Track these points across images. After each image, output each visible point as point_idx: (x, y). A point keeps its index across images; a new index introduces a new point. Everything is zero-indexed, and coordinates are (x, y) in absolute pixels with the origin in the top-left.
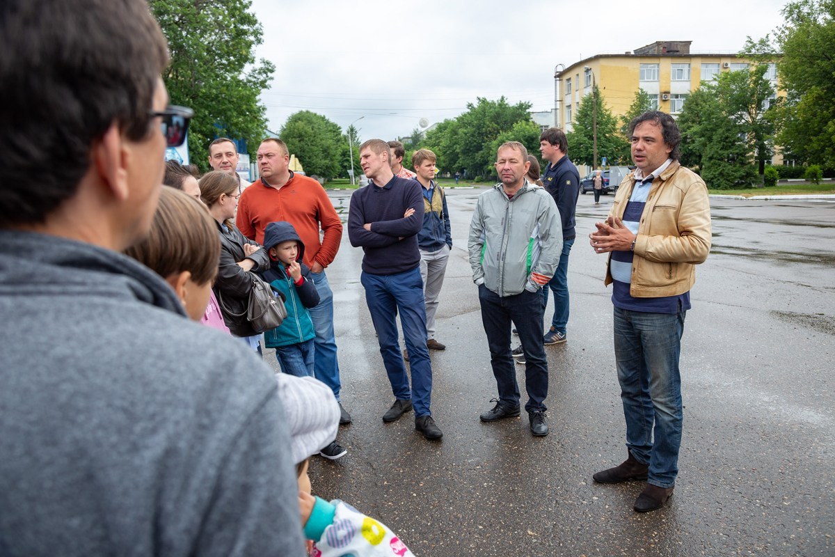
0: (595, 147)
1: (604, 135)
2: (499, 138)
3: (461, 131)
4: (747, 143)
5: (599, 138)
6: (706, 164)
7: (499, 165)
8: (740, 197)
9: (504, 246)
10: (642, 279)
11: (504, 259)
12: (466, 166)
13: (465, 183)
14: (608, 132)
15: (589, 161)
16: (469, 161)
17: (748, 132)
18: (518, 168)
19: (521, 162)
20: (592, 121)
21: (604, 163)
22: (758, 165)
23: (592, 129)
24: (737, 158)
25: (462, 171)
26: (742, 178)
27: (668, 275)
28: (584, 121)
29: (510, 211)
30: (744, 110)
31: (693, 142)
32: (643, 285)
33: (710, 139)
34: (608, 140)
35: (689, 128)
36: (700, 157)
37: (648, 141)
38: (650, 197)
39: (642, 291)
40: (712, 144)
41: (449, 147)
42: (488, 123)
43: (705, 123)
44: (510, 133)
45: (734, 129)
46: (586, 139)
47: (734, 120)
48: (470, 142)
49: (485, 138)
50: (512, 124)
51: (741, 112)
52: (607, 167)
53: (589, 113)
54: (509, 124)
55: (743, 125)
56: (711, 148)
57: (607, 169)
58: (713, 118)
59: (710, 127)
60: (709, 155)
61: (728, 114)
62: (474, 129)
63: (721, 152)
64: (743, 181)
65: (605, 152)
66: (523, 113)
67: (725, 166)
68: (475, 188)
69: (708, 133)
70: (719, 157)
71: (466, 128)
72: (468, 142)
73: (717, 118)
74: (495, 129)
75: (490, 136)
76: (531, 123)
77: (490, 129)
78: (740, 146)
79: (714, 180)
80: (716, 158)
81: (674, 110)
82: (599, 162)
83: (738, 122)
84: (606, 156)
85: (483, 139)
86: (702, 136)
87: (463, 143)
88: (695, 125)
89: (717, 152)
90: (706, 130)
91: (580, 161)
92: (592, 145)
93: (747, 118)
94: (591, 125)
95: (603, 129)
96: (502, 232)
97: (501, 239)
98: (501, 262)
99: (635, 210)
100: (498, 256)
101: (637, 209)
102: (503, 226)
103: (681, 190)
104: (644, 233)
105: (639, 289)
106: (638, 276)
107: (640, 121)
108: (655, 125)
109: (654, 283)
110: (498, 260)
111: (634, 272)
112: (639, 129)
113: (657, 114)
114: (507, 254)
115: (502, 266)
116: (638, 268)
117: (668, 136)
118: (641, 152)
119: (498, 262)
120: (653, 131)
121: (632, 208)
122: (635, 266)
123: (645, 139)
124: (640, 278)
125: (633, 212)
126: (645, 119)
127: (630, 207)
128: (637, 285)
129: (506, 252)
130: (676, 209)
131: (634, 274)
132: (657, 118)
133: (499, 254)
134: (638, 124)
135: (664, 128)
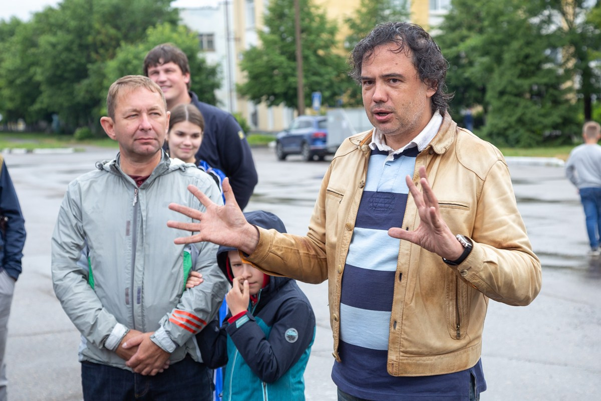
0: (300, 73)
1: (315, 52)
2: (121, 55)
3: (45, 40)
4: (561, 65)
5: (306, 58)
6: (495, 104)
8: (555, 160)
9: (138, 274)
10: (410, 341)
12: (56, 108)
13: (54, 141)
14: (321, 47)
15: (290, 99)
16: (62, 100)
17: (563, 46)
20: (294, 27)
21: (316, 103)
22: (582, 104)
23: (294, 42)
24: (547, 91)
25: (48, 116)
26: (555, 127)
27: (454, 333)
28: (278, 27)
29: (143, 207)
30: (553, 7)
31: (471, 64)
32: (411, 353)
33: (499, 60)
34: (323, 61)
35: (463, 39)
36: (483, 90)
37: (395, 81)
39: (409, 364)
40: (503, 68)
41: (21, 71)
42: (97, 26)
43: (490, 30)
44: (141, 47)
45: (538, 41)
46: (283, 59)
47: (538, 25)
48: (63, 61)
49: (94, 55)
50: (145, 29)
51: (550, 11)
52: (323, 109)
53: (286, 11)
54: (140, 29)
55: (554, 34)
56: (502, 75)
57: (323, 114)
58: (502, 22)
59: (497, 37)
60: (499, 88)
61: (527, 14)
62: (69, 37)
63: (518, 82)
64: (558, 132)
65: (318, 84)
66: (166, 8)
67: (526, 107)
68: (76, 151)
69: (495, 49)
70: (515, 91)
71: (55, 34)
72: (58, 61)
73: (509, 22)
74: (111, 38)
75: (101, 51)
76: (181, 29)
77: (101, 37)
78: (550, 71)
79: (510, 132)
80: (510, 93)
81: (435, 7)
82: (308, 101)
83: (545, 29)
84: (321, 91)
85: (89, 56)
86: (486, 53)
87: (49, 63)
88: (472, 34)
89: (511, 82)
90: (492, 43)
91: (275, 99)
92: (294, 69)
93: (560, 22)
94: (292, 33)
95: (313, 42)
96: (129, 248)
97: (130, 261)
98: (136, 305)
99: (383, 208)
100: (127, 295)
101: (387, 205)
102: (131, 236)
103: (475, 174)
104: (410, 253)
105: (405, 361)
106: (402, 336)
107: (369, 47)
108: (398, 51)
109: (431, 348)
110: (127, 303)
111: (395, 328)
112: (370, 62)
113: (397, 30)
114: (145, 291)
115: (140, 314)
116: (403, 322)
117: (424, 66)
118: (383, 104)
119: (128, 308)
120: (397, 63)
121: (375, 204)
122: (397, 316)
123: (386, 79)
124: (406, 340)
125: (377, 210)
126: (378, 44)
127: (369, 202)
128: (401, 354)
129: (142, 286)
130: (471, 210)
131: (394, 333)
132: (399, 37)
133: (130, 291)
134: (367, 54)
135: (415, 54)
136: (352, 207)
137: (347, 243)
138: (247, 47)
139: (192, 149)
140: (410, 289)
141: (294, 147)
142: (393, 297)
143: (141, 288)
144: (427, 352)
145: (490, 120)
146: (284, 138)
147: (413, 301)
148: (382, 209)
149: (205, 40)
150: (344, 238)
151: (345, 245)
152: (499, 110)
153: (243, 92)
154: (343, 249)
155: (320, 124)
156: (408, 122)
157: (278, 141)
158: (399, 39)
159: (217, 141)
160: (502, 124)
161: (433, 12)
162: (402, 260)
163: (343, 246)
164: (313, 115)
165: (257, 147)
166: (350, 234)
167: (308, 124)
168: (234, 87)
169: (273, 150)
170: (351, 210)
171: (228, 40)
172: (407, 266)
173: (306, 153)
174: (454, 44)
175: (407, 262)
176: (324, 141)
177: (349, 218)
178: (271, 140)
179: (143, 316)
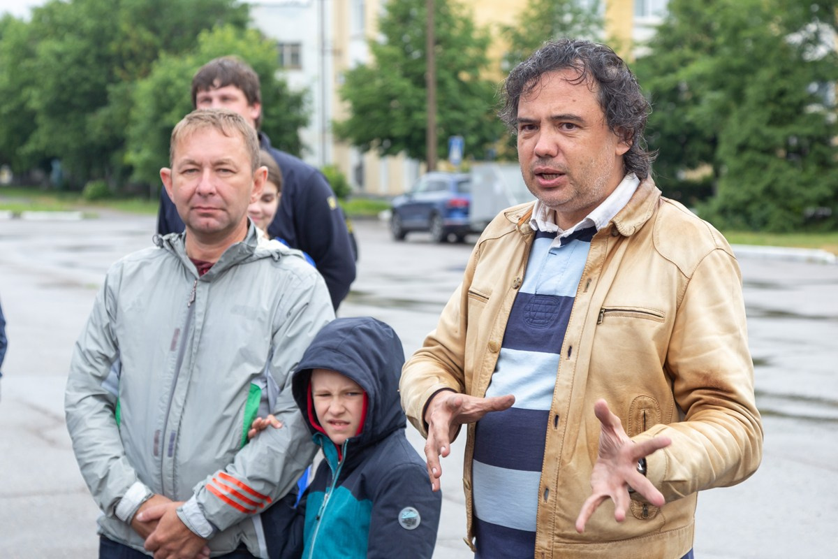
0: (431, 107)
1: (455, 75)
3: (46, 48)
4: (833, 109)
5: (441, 83)
6: (731, 166)
7: (180, 179)
8: (821, 254)
9: (176, 411)
10: (568, 521)
11: (173, 451)
12: (58, 151)
13: (53, 201)
14: (464, 68)
15: (415, 146)
16: (67, 138)
18: (237, 187)
19: (246, 169)
20: (424, 35)
21: (456, 154)
23: (424, 58)
24: (811, 147)
25: (45, 162)
26: (823, 202)
27: (638, 509)
28: (401, 35)
29: (199, 309)
31: (696, 101)
32: (570, 537)
33: (739, 96)
34: (466, 89)
35: (684, 62)
36: (714, 142)
37: (570, 126)
38: (586, 281)
39: (568, 554)
40: (744, 108)
42: (125, 27)
43: (726, 51)
44: (190, 61)
45: (800, 71)
46: (406, 84)
47: (800, 47)
48: (71, 80)
49: (118, 72)
50: (196, 33)
51: (817, 25)
52: (465, 164)
53: (414, 11)
54: (188, 34)
55: (822, 62)
56: (742, 120)
57: (466, 171)
58: (745, 39)
59: (737, 62)
60: (739, 140)
61: (784, 29)
62: (82, 44)
63: (768, 131)
64: (826, 211)
65: (459, 123)
66: (229, 3)
67: (779, 171)
68: (86, 217)
69: (733, 80)
70: (762, 145)
71: (61, 39)
72: (64, 80)
73: (755, 40)
74: (145, 47)
75: (130, 65)
76: (250, 34)
77: (130, 45)
78: (816, 117)
79: (753, 208)
80: (755, 149)
81: (642, 12)
82: (442, 150)
83: (810, 52)
84: (463, 135)
85: (110, 73)
86: (719, 86)
87: (50, 83)
88: (699, 55)
89: (756, 132)
90: (729, 70)
91: (391, 145)
92: (423, 100)
93: (833, 43)
94: (421, 44)
95: (453, 59)
96: (171, 369)
97: (168, 390)
98: (167, 459)
99: (543, 319)
100: (156, 441)
101: (549, 315)
102: (177, 352)
103: (676, 267)
104: (572, 386)
105: (561, 550)
106: (557, 512)
107: (534, 74)
108: (578, 82)
109: (601, 531)
110: (156, 453)
111: (546, 499)
112: (533, 96)
113: (577, 50)
114: (181, 438)
115: (171, 473)
116: (558, 490)
117: (615, 107)
118: (551, 159)
119: (156, 461)
120: (575, 98)
121: (533, 313)
122: (549, 480)
123: (557, 123)
124: (563, 517)
125: (535, 323)
126: (547, 69)
127: (525, 309)
128: (556, 538)
129: (179, 430)
130: (666, 321)
131: (544, 506)
132: (579, 61)
133: (161, 435)
134: (529, 84)
135: (602, 88)
136: (499, 317)
137: (488, 372)
138: (350, 64)
139: (263, 218)
140: (569, 441)
141: (419, 221)
142: (544, 451)
143: (176, 433)
144: (595, 537)
145: (723, 190)
146: (405, 207)
147: (574, 459)
148: (542, 321)
149: (287, 52)
150: (486, 364)
151: (486, 375)
152: (737, 174)
153: (342, 134)
154: (483, 381)
155: (460, 186)
156: (587, 190)
157: (395, 211)
158: (580, 65)
159: (294, 210)
160: (741, 195)
161: (640, 20)
162: (560, 395)
163: (483, 376)
164: (450, 171)
165: (359, 218)
166: (494, 358)
167: (441, 186)
168: (328, 125)
169: (386, 225)
170: (498, 321)
171: (323, 52)
172: (566, 405)
173: (437, 230)
174: (670, 70)
175: (567, 399)
176: (466, 211)
177: (494, 334)
178: (383, 208)
179: (174, 476)
